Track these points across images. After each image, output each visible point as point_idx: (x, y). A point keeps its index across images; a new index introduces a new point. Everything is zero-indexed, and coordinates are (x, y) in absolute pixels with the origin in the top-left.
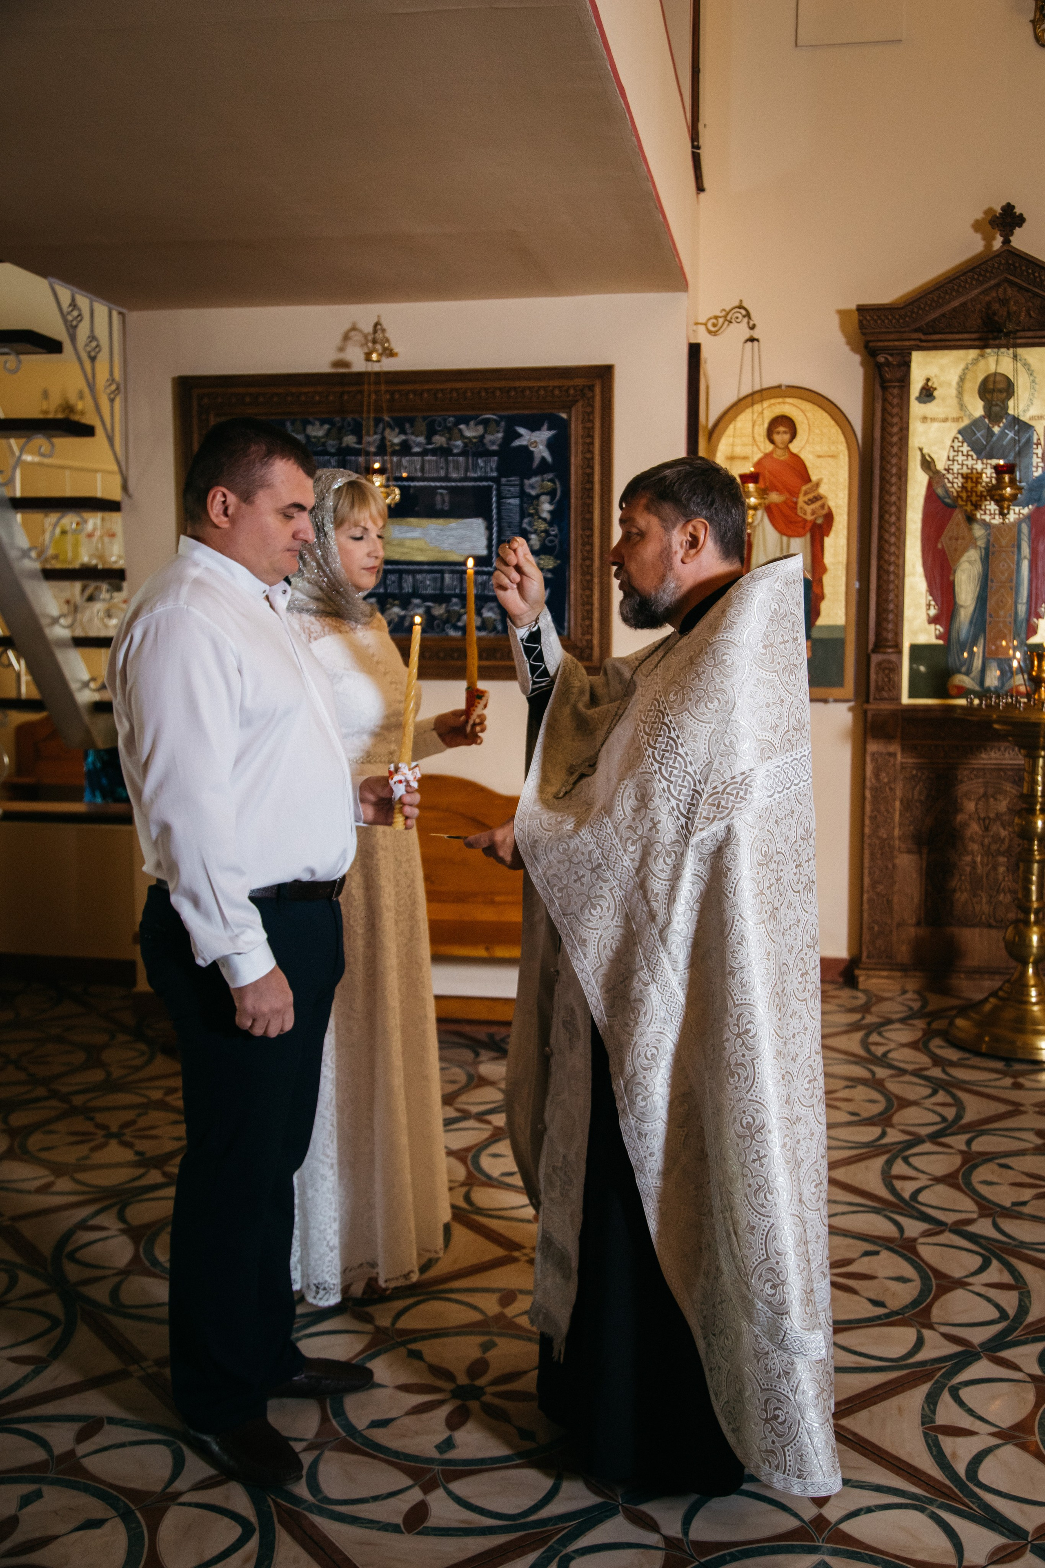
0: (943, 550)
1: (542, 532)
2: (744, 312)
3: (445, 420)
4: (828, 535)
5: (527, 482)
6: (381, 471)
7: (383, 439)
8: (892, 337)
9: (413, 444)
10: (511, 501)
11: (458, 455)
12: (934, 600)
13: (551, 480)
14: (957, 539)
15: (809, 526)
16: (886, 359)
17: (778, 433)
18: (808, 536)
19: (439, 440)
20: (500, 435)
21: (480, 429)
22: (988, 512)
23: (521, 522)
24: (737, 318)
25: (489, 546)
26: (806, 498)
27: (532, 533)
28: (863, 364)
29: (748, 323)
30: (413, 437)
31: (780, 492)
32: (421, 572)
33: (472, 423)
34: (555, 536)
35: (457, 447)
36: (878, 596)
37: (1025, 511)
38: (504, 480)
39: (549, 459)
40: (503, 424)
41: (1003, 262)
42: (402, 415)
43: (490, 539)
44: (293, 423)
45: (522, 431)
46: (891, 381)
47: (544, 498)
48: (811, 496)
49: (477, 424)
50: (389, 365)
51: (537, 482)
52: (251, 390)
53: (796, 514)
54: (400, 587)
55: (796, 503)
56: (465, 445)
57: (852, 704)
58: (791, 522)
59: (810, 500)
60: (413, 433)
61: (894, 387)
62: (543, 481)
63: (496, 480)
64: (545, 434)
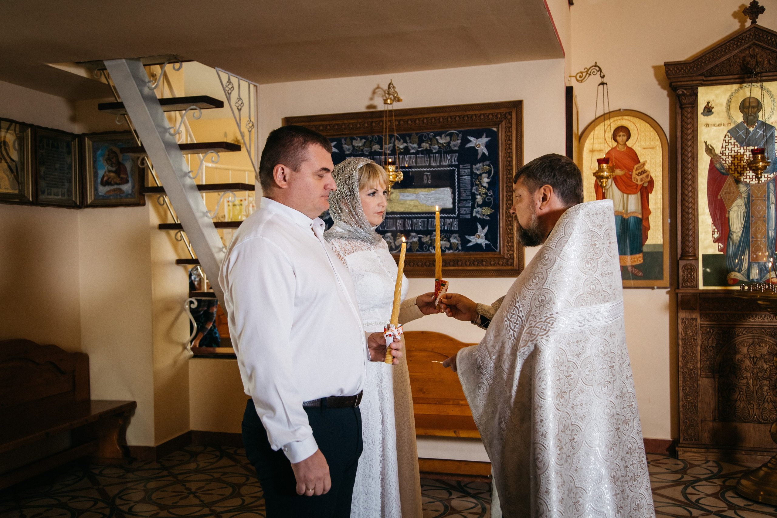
0: (721, 199)
1: (483, 194)
2: (598, 69)
3: (428, 134)
4: (651, 193)
5: (474, 166)
6: (393, 163)
7: (394, 146)
8: (686, 79)
9: (411, 148)
10: (466, 177)
11: (436, 153)
12: (716, 228)
13: (489, 165)
14: (729, 193)
15: (639, 188)
16: (683, 92)
17: (620, 136)
18: (639, 193)
19: (425, 145)
20: (459, 141)
21: (448, 138)
22: (748, 177)
23: (471, 189)
24: (594, 72)
25: (454, 203)
26: (637, 172)
27: (477, 195)
28: (669, 95)
29: (600, 75)
30: (411, 145)
31: (622, 170)
32: (416, 218)
33: (443, 135)
34: (491, 196)
35: (435, 149)
36: (682, 227)
37: (772, 176)
38: (461, 166)
39: (487, 153)
40: (460, 135)
41: (752, 34)
42: (404, 132)
43: (454, 199)
44: (345, 140)
45: (471, 138)
46: (686, 104)
47: (484, 175)
48: (640, 171)
49: (446, 136)
50: (396, 106)
51: (480, 166)
52: (324, 123)
53: (632, 182)
54: (404, 226)
55: (631, 175)
56: (440, 147)
57: (669, 289)
58: (628, 186)
59: (639, 173)
60: (411, 142)
61: (688, 107)
62: (484, 166)
63: (457, 166)
64: (484, 140)
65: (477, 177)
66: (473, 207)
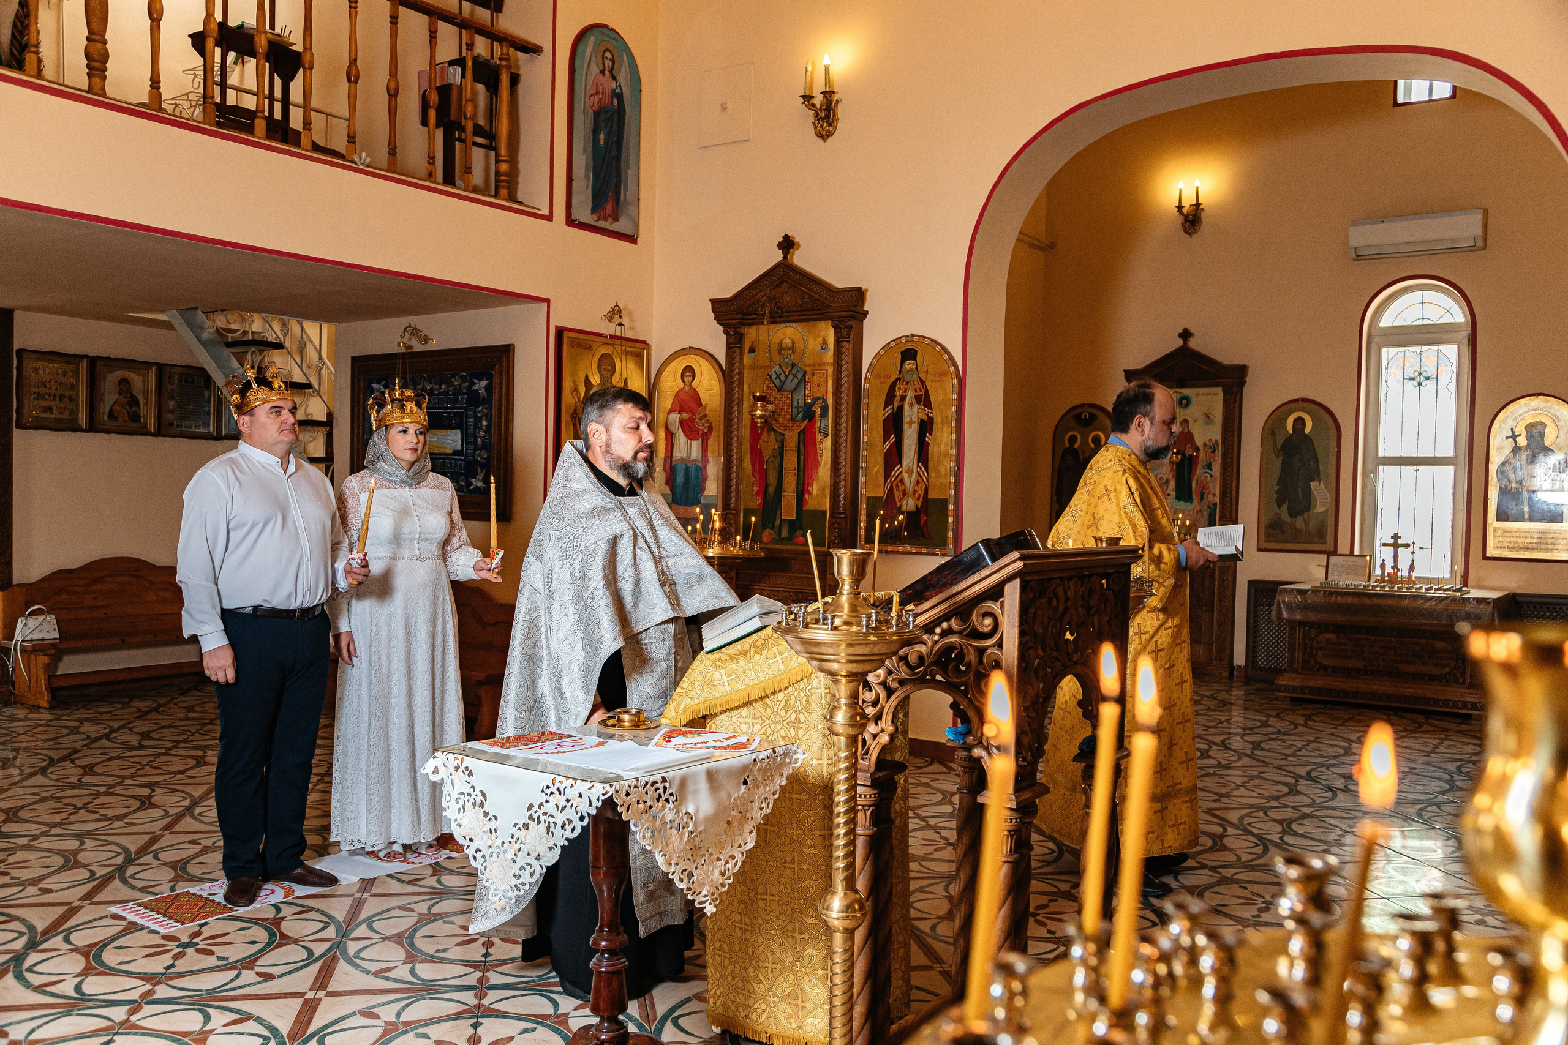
0: (761, 449)
1: (483, 437)
3: (446, 376)
4: (710, 439)
5: (477, 409)
10: (471, 420)
11: (451, 395)
12: (755, 480)
13: (486, 408)
14: (768, 442)
15: (701, 433)
16: (727, 330)
17: (686, 376)
18: (700, 439)
19: (444, 387)
20: (467, 384)
21: (460, 381)
23: (475, 432)
25: (462, 445)
26: (700, 416)
27: (478, 438)
31: (688, 413)
34: (488, 439)
35: (451, 391)
37: (803, 424)
38: (468, 408)
39: (485, 396)
40: (468, 378)
41: (784, 270)
42: (430, 374)
43: (462, 441)
45: (475, 381)
47: (483, 418)
49: (458, 378)
51: (481, 409)
53: (695, 426)
55: (695, 419)
56: (454, 389)
58: (692, 431)
64: (484, 383)
65: (478, 420)
66: (475, 450)
